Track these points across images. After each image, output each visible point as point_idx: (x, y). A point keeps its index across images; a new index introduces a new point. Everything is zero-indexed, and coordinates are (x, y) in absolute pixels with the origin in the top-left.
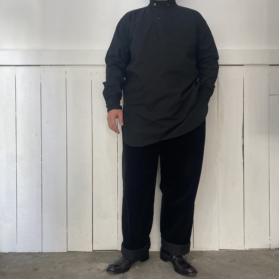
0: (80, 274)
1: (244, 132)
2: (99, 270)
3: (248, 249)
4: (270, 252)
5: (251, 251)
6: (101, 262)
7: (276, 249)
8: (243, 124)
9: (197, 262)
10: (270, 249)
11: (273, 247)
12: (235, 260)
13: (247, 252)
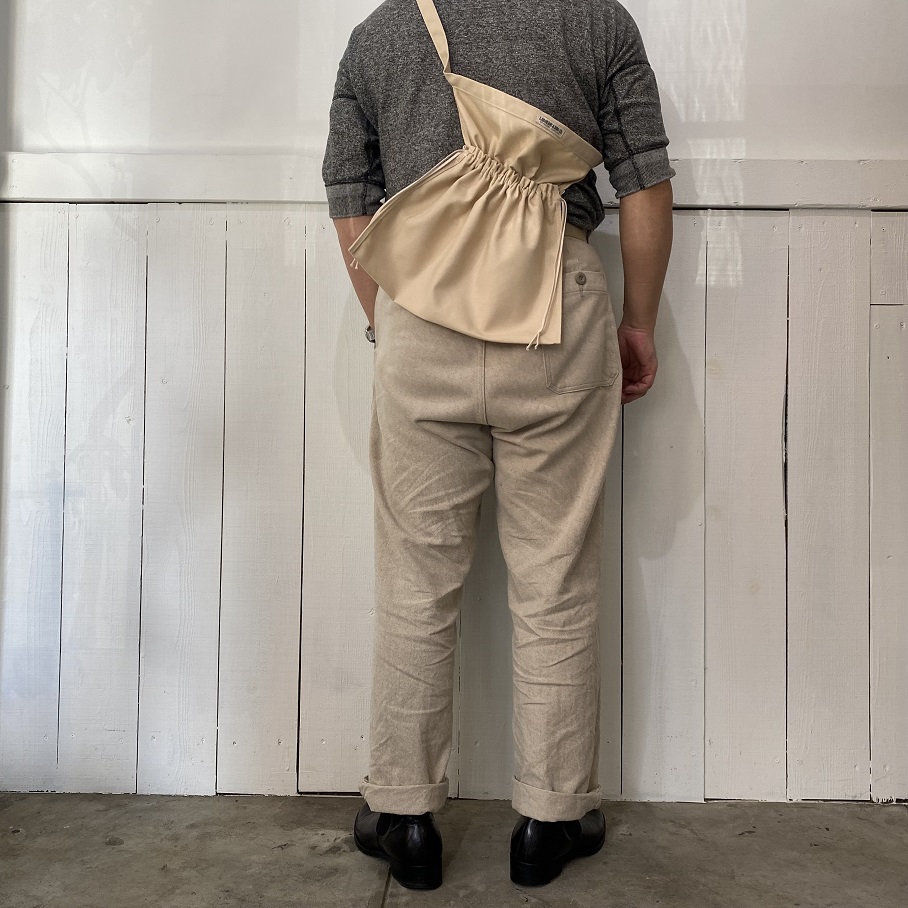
0: (254, 858)
1: (788, 421)
2: (314, 848)
3: (800, 801)
4: (869, 809)
5: (806, 806)
6: (323, 826)
7: (891, 801)
8: (787, 395)
9: (631, 835)
10: (871, 801)
11: (881, 794)
12: (753, 829)
13: (796, 810)
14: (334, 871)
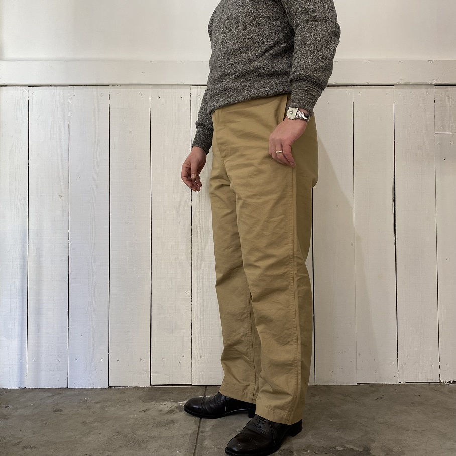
1: (396, 192)
3: (405, 383)
4: (439, 386)
5: (408, 385)
7: (450, 382)
8: (394, 178)
9: (321, 401)
10: (440, 382)
11: (445, 379)
12: (382, 397)
13: (403, 387)
14: (172, 421)
